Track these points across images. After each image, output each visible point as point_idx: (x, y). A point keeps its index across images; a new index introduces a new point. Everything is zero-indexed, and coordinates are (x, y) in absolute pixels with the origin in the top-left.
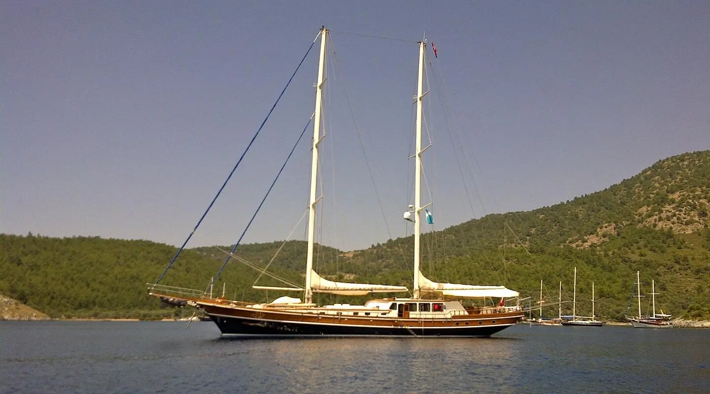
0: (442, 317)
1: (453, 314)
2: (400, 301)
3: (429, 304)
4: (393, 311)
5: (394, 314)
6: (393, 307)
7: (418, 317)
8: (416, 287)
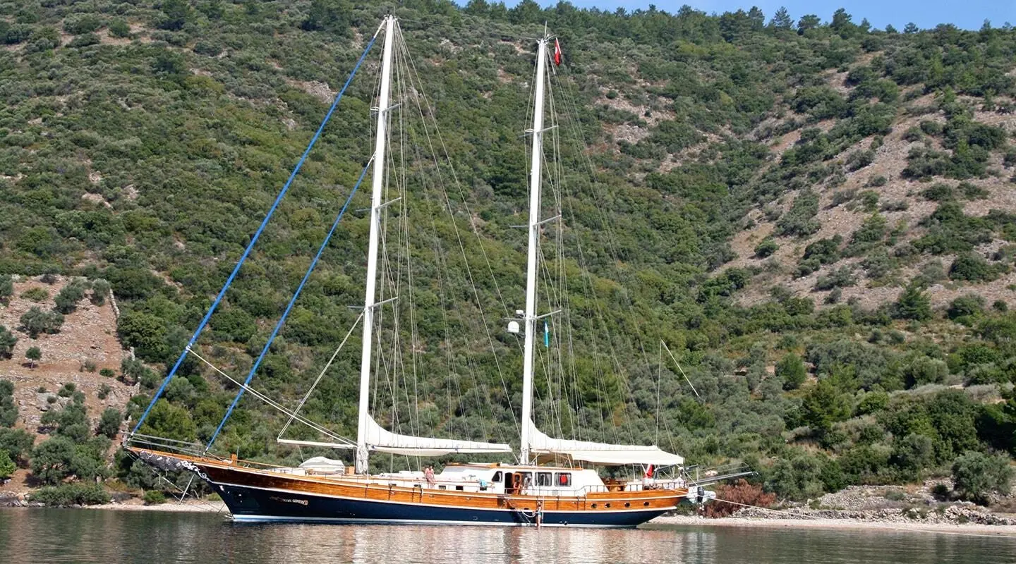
0: (572, 494)
1: (588, 491)
2: (506, 468)
3: (551, 473)
4: (496, 484)
5: (500, 488)
6: (496, 478)
7: (536, 495)
8: (524, 445)
